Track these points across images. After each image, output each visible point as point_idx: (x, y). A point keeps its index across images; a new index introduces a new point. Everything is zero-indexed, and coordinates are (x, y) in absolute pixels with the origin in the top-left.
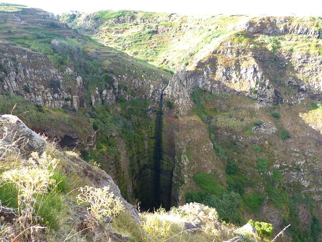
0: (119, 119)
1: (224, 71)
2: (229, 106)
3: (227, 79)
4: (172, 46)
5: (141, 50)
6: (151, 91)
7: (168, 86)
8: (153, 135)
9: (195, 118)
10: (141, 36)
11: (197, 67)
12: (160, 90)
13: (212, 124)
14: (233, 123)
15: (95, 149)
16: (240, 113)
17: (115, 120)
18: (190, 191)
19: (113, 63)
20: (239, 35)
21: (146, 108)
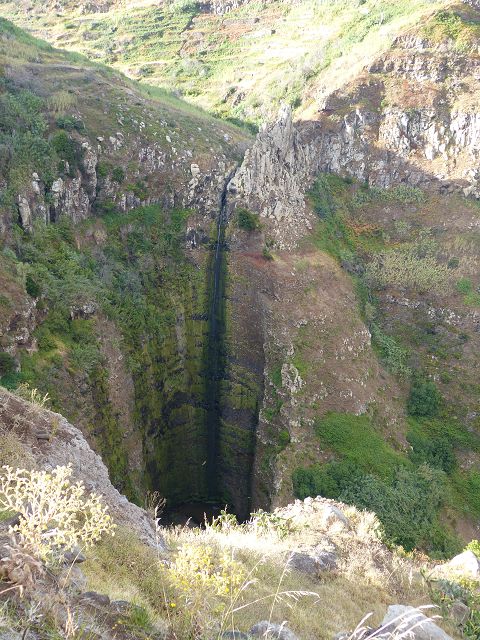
0: (102, 263)
1: (404, 122)
2: (416, 225)
3: (413, 146)
4: (253, 48)
5: (161, 61)
6: (194, 183)
7: (243, 169)
8: (200, 310)
9: (321, 259)
10: (161, 19)
11: (327, 111)
12: (220, 179)
13: (367, 275)
14: (427, 272)
15: (33, 349)
16: (448, 245)
17: (91, 267)
18: (305, 466)
19: (81, 101)
20: (447, 15)
21: (178, 230)
